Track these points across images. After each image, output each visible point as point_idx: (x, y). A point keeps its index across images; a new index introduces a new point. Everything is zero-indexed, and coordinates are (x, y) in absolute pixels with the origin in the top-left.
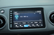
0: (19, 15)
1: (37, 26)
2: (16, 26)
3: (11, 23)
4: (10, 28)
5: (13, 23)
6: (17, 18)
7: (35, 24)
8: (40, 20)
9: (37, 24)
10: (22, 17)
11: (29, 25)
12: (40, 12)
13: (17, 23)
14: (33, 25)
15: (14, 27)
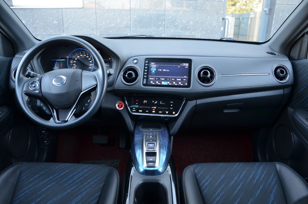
0: (157, 68)
1: (180, 84)
2: (152, 82)
3: (145, 78)
4: (144, 85)
5: (147, 78)
6: (153, 72)
7: (177, 82)
8: (185, 77)
9: (179, 81)
10: (161, 70)
11: (169, 83)
12: (187, 65)
13: (152, 79)
14: (174, 83)
15: (148, 83)
